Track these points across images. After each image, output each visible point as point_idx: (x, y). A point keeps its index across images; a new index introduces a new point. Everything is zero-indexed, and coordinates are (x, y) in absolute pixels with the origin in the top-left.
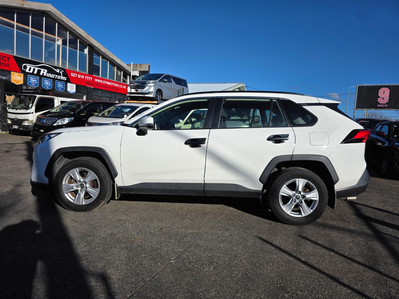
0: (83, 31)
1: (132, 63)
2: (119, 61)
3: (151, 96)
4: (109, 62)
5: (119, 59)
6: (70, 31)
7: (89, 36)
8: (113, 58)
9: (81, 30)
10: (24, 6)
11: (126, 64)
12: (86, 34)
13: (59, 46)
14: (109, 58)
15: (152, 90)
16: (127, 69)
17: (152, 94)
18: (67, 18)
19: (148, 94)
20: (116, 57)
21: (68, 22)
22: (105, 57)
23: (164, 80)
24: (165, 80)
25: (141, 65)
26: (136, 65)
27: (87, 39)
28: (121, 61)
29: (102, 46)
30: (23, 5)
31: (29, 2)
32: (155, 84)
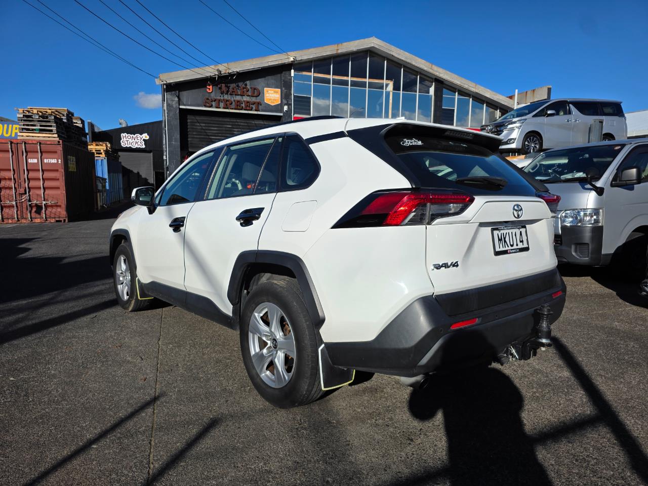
0: (423, 61)
1: (517, 91)
2: (488, 94)
3: (513, 146)
4: (471, 99)
5: (489, 90)
6: (405, 67)
7: (433, 66)
8: (477, 91)
9: (419, 60)
10: (340, 51)
11: (505, 96)
12: (428, 64)
13: (388, 94)
14: (470, 93)
15: (515, 135)
16: (506, 104)
17: (514, 142)
18: (398, 49)
19: (506, 143)
20: (482, 87)
21: (399, 54)
22: (463, 92)
23: (546, 113)
24: (549, 112)
25: (534, 91)
26: (527, 92)
27: (431, 71)
28: (494, 93)
29: (456, 76)
30: (337, 50)
31: (345, 44)
32: (523, 123)
